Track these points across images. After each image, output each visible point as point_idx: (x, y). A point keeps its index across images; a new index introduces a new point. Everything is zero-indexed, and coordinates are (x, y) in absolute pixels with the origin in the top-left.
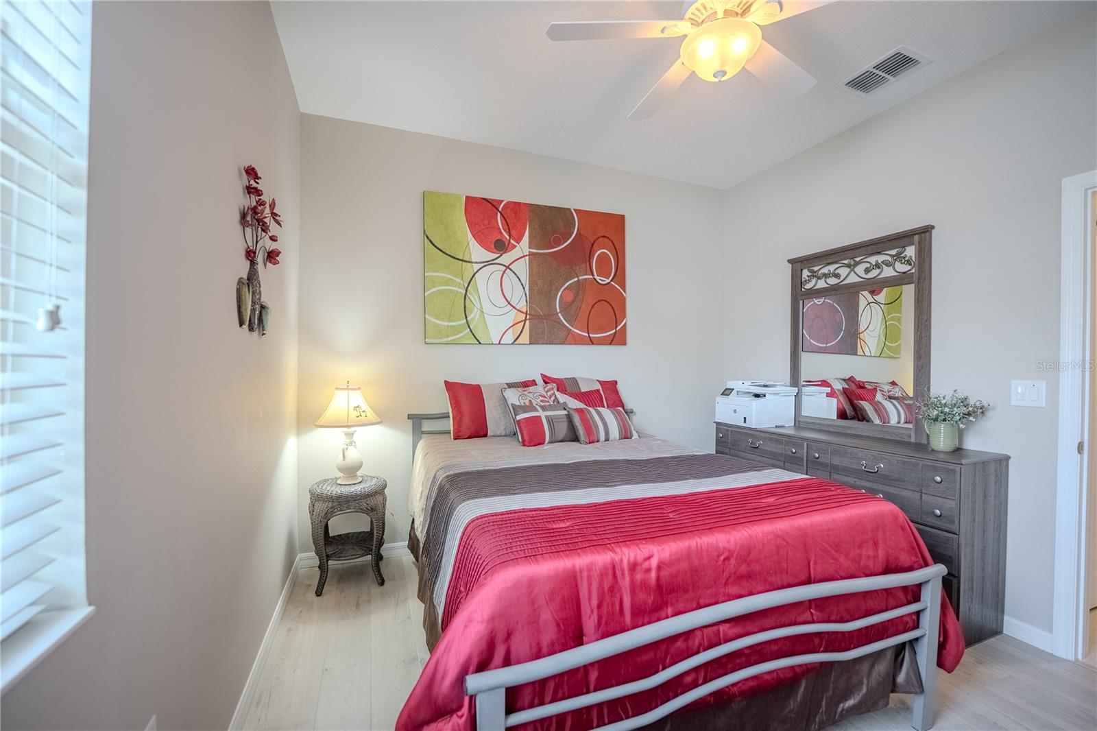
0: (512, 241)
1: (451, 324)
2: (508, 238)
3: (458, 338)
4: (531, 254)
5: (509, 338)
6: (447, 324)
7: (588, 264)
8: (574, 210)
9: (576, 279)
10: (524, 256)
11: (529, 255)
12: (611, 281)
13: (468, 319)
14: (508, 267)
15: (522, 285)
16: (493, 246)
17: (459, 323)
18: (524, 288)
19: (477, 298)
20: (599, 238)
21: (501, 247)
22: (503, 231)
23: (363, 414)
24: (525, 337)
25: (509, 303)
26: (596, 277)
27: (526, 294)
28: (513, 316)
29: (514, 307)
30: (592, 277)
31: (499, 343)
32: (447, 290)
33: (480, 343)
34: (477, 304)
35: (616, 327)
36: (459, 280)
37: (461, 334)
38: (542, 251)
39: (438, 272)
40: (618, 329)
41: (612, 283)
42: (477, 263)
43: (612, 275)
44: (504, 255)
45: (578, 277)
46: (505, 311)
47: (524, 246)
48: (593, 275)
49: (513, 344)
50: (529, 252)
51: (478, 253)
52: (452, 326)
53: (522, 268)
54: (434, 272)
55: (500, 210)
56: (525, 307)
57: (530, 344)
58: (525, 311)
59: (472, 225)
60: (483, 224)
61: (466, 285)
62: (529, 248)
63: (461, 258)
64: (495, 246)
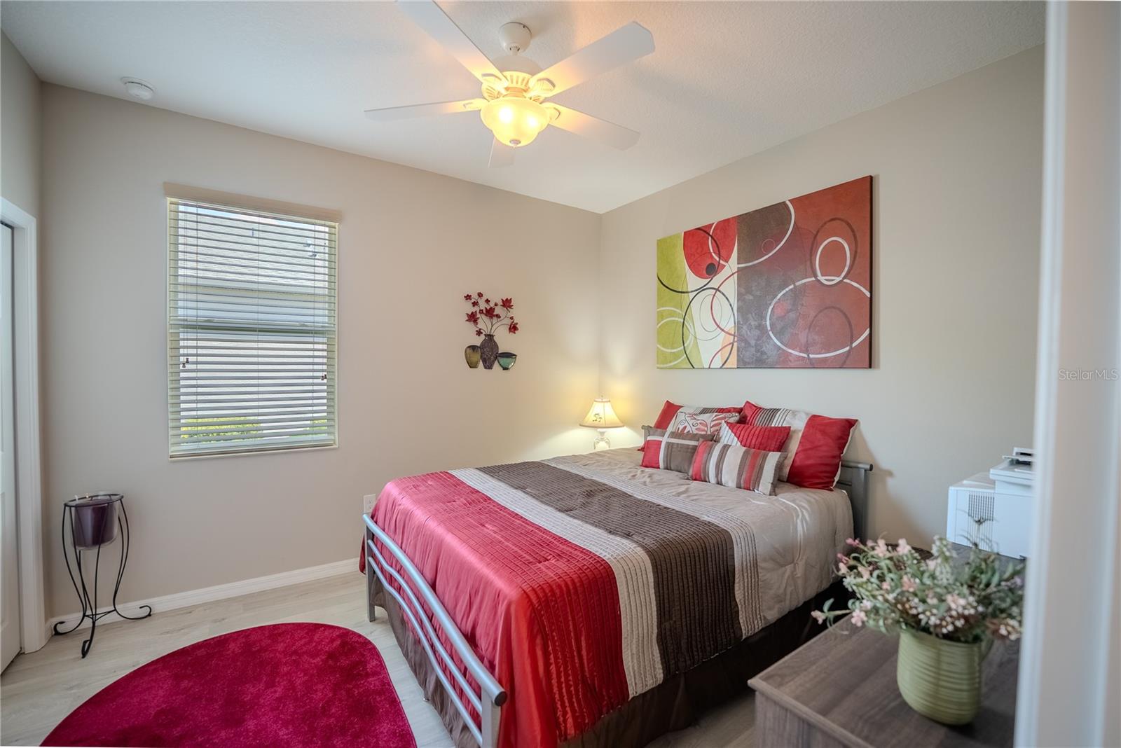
0: (721, 262)
1: (673, 351)
2: (718, 259)
3: (678, 363)
4: (740, 270)
5: (717, 363)
6: (669, 351)
7: (808, 263)
8: (789, 200)
9: (792, 287)
10: (733, 274)
11: (737, 272)
12: (844, 278)
13: (685, 345)
14: (717, 290)
15: (731, 305)
16: (705, 272)
17: (679, 349)
18: (732, 309)
19: (691, 325)
20: (825, 223)
21: (712, 270)
22: (713, 255)
23: (598, 420)
24: (733, 362)
25: (718, 326)
26: (820, 278)
27: (734, 314)
28: (722, 339)
29: (723, 330)
30: (813, 279)
31: (709, 368)
32: (671, 321)
33: (694, 368)
34: (692, 331)
35: (852, 343)
36: (678, 311)
37: (680, 360)
38: (751, 264)
39: (666, 307)
40: (854, 345)
41: (845, 280)
42: (692, 292)
43: (846, 269)
44: (714, 278)
45: (794, 284)
46: (714, 334)
47: (732, 265)
48: (815, 276)
49: (721, 368)
50: (738, 268)
51: (693, 281)
52: (674, 353)
53: (731, 288)
54: (663, 307)
55: (711, 234)
56: (733, 329)
57: (738, 368)
58: (733, 333)
59: (689, 256)
60: (698, 254)
61: (684, 315)
62: (738, 264)
63: (680, 290)
64: (707, 272)
